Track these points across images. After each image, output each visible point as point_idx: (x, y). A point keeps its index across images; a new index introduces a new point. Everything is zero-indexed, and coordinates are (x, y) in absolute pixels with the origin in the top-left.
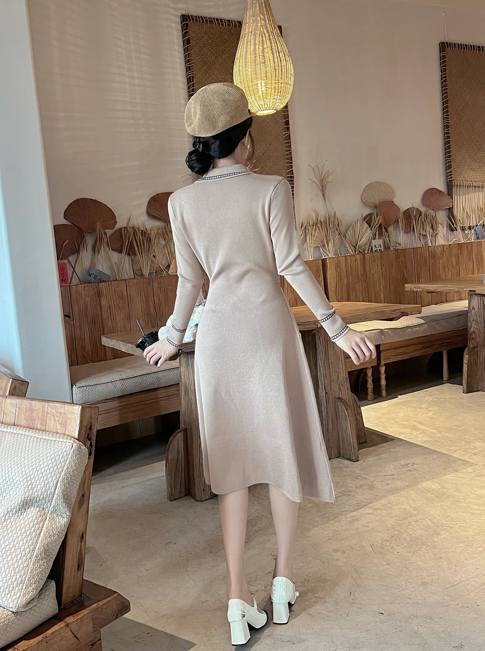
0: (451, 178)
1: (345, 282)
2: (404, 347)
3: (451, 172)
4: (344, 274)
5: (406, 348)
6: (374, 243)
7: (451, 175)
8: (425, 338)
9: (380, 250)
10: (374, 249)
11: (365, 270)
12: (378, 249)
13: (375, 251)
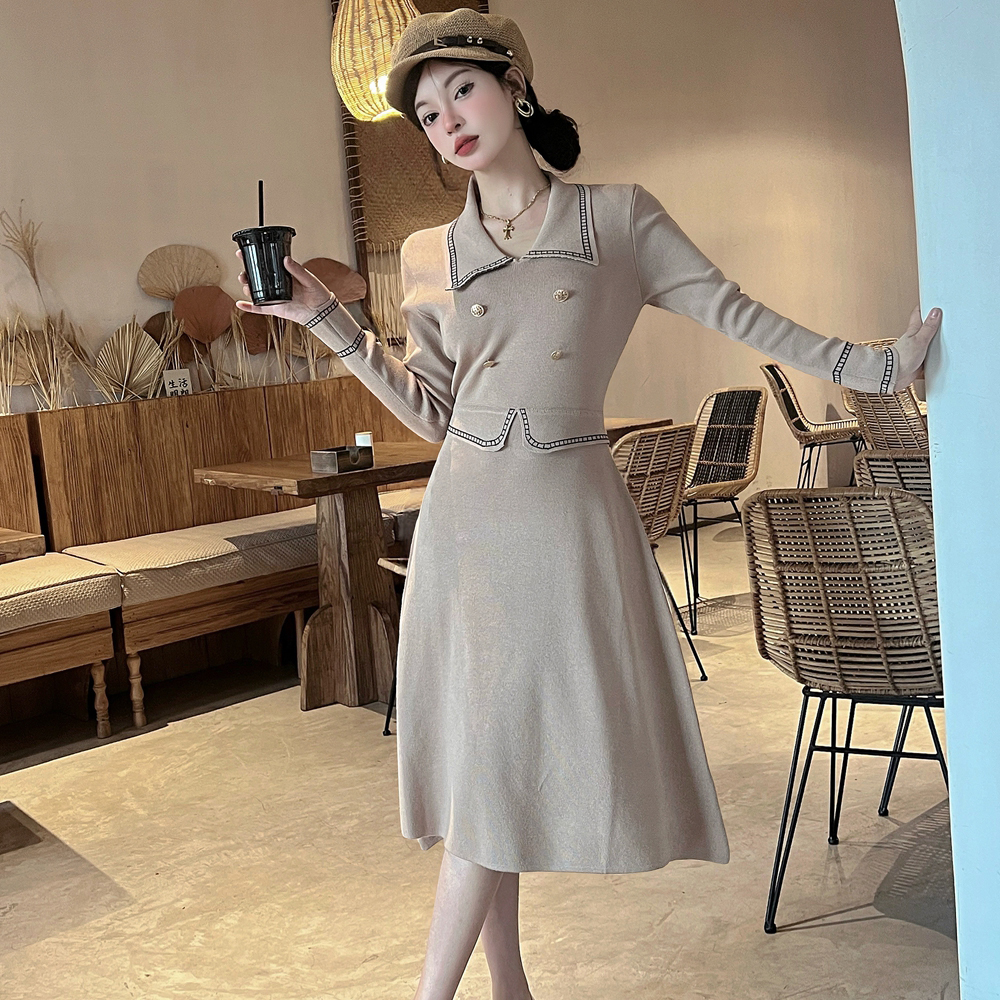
0: (363, 236)
1: (87, 462)
2: (184, 610)
3: (363, 224)
4: (83, 447)
5: (192, 612)
6: (168, 376)
7: (363, 230)
8: (241, 585)
9: (182, 392)
10: (169, 390)
11: (138, 437)
12: (179, 389)
13: (172, 393)
